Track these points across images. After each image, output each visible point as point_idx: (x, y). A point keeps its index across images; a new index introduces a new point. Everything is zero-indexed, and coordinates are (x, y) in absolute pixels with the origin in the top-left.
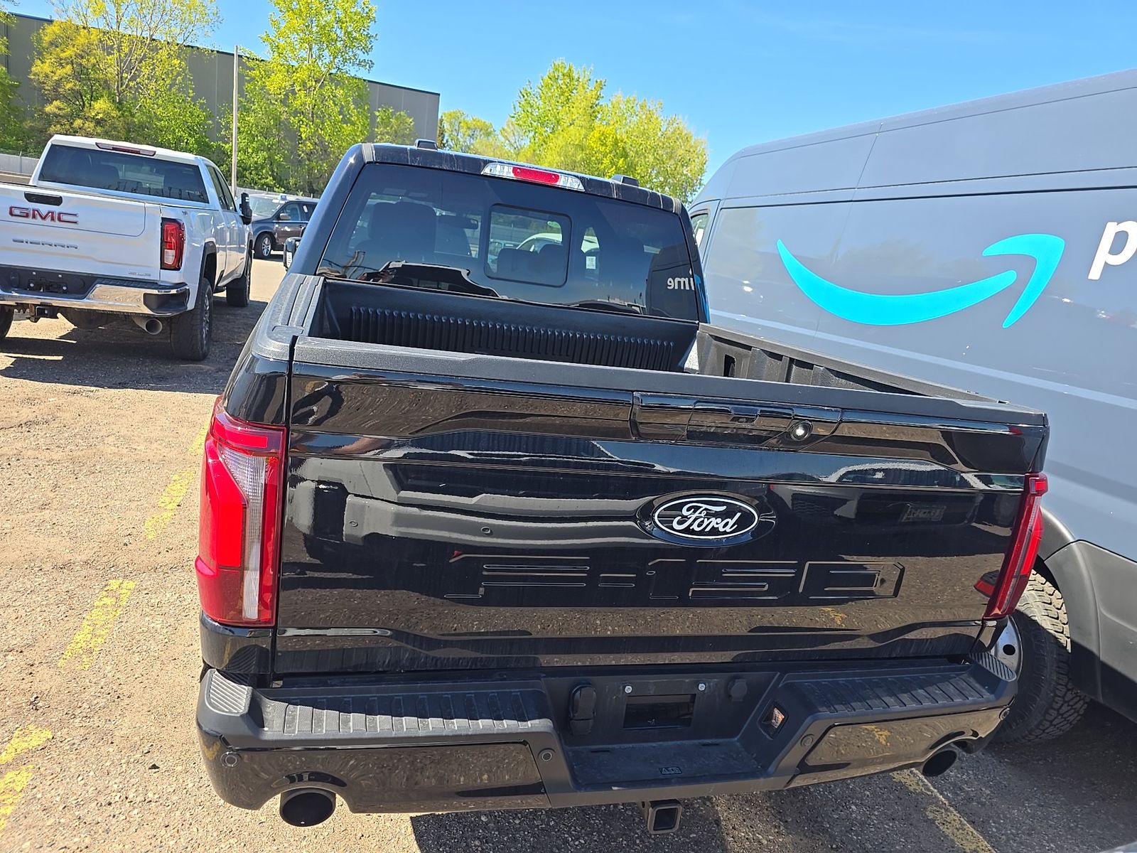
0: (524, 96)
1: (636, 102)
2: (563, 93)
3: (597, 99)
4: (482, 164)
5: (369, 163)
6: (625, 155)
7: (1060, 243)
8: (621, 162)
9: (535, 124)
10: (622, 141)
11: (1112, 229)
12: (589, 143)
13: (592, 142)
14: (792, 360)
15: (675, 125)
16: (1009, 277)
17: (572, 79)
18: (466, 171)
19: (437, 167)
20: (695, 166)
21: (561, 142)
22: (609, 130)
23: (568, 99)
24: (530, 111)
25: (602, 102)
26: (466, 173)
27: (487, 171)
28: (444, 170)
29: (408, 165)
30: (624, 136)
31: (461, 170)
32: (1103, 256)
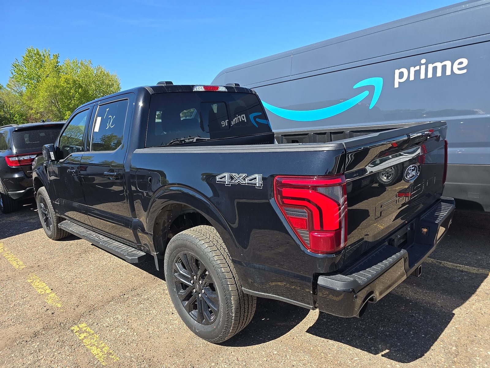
0: (16, 67)
1: (78, 62)
2: (37, 63)
3: (57, 63)
4: (192, 87)
5: (152, 94)
6: (81, 87)
7: (381, 79)
8: (80, 90)
9: (26, 79)
10: (77, 81)
11: (397, 72)
12: (61, 84)
13: (62, 83)
14: (331, 133)
15: (100, 70)
16: (366, 93)
17: (40, 56)
18: (188, 91)
19: (177, 91)
20: (115, 86)
21: (45, 85)
22: (68, 76)
23: (42, 65)
24: (21, 73)
25: (59, 64)
26: (188, 92)
27: (195, 90)
28: (180, 92)
29: (167, 93)
30: (78, 79)
31: (186, 91)
32: (397, 81)
